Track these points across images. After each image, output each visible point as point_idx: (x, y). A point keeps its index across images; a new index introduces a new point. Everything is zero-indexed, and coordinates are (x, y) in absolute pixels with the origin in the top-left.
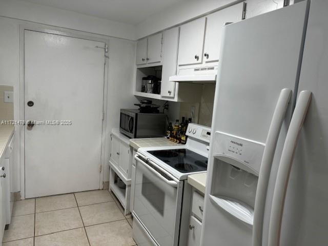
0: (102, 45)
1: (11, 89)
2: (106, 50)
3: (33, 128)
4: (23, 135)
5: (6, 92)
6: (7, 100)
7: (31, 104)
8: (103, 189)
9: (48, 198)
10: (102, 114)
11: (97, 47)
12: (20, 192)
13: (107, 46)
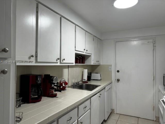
0: (151, 40)
1: (111, 65)
2: (154, 43)
3: (119, 82)
4: (115, 84)
5: (109, 67)
6: (109, 70)
7: (118, 71)
8: (155, 121)
9: (125, 116)
10: (153, 77)
11: (148, 42)
12: (114, 109)
13: (154, 41)
